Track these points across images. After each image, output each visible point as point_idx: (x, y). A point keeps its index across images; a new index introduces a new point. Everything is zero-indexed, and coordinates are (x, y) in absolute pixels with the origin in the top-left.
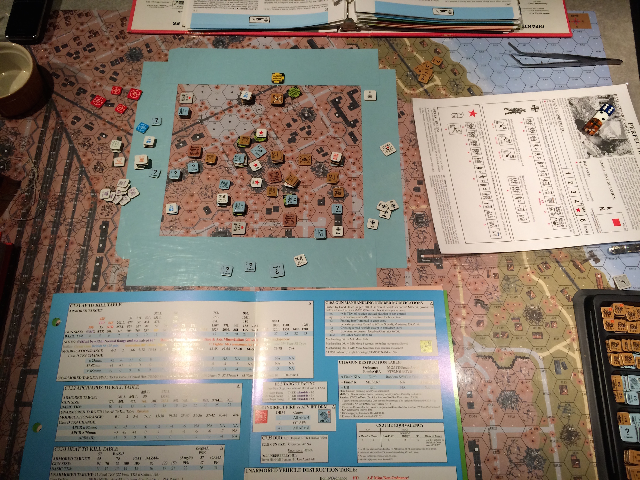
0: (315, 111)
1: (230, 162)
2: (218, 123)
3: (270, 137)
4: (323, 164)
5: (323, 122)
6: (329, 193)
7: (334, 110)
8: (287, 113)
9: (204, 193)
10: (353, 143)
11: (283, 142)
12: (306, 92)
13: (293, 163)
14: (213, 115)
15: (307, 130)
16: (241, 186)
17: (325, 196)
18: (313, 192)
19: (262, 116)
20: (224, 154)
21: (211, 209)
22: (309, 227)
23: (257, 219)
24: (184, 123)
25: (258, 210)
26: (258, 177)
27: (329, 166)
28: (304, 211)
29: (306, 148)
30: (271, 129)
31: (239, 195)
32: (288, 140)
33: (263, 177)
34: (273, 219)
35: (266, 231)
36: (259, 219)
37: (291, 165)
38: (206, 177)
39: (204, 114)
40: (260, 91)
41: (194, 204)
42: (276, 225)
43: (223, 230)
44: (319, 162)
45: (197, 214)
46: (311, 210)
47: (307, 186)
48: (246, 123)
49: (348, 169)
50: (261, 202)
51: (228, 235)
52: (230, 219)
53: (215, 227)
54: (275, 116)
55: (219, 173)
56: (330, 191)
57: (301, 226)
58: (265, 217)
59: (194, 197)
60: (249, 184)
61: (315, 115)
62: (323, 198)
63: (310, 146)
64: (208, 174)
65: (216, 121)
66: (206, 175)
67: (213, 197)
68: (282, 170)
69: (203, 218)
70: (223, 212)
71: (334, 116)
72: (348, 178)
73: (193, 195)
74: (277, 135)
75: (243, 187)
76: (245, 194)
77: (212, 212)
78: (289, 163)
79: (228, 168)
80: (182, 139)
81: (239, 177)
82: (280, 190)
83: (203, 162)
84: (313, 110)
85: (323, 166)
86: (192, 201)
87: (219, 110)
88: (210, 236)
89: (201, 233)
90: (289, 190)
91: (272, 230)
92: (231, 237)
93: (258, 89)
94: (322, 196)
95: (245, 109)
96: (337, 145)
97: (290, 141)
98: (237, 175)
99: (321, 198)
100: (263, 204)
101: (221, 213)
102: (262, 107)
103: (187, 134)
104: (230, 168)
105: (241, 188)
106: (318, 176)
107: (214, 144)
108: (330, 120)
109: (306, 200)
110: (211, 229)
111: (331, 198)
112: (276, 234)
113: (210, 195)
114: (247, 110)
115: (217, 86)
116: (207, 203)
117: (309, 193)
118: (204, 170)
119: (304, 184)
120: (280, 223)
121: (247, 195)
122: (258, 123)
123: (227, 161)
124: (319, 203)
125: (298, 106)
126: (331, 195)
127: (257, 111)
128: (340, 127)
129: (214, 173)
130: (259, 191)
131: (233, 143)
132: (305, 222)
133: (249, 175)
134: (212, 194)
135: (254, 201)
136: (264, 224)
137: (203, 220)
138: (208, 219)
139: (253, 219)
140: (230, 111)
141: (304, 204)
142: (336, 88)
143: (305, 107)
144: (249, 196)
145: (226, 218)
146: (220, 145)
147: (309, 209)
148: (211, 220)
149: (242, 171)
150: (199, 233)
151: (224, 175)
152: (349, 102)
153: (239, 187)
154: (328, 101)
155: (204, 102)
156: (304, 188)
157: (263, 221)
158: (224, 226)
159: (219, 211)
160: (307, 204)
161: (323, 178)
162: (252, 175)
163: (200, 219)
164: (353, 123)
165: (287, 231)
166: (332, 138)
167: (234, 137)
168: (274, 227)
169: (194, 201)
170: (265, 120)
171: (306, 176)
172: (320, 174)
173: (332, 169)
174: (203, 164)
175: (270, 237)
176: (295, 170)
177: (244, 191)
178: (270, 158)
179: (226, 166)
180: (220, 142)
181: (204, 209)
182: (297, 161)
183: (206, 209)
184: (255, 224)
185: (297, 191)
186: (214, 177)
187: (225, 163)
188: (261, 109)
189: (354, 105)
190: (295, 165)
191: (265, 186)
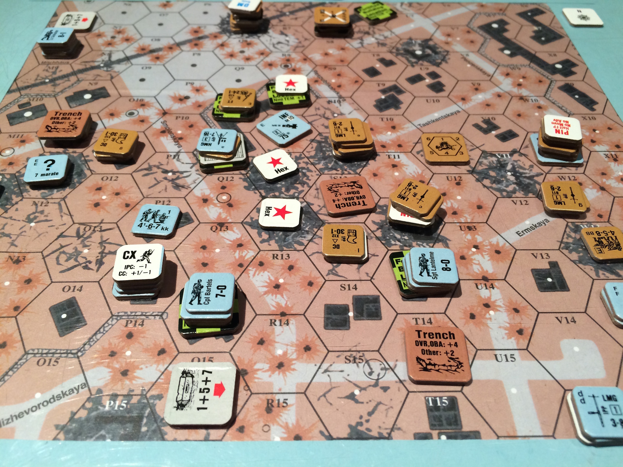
0: (442, 45)
1: (184, 157)
2: (158, 68)
3: (317, 97)
4: (509, 160)
5: (473, 65)
7: (494, 45)
8: (362, 50)
9: (69, 250)
10: (584, 110)
11: (359, 108)
12: (406, 12)
13: (403, 159)
14: (144, 51)
15: (428, 81)
16: (221, 225)
17: (555, 256)
18: (502, 242)
19: (289, 55)
20: (167, 136)
21: (83, 313)
22: (531, 383)
23: (285, 349)
24: (53, 67)
25: (292, 312)
26: (286, 195)
27: (532, 164)
28: (488, 314)
29: (437, 120)
30: (320, 80)
31: (210, 255)
32: (375, 103)
33: (301, 195)
34: (358, 349)
35: (331, 404)
36: (295, 348)
37: (399, 162)
38: (90, 201)
39: (118, 51)
40: (281, 12)
41: (17, 290)
42: (374, 376)
43: (126, 404)
44: (495, 156)
45: (18, 331)
46: (516, 311)
47: (474, 225)
48: (243, 69)
49: (603, 174)
50: (301, 281)
51: (148, 431)
52: (166, 349)
53: (87, 389)
54: (326, 54)
55: (140, 187)
56: (570, 239)
57: (492, 377)
58: (322, 341)
59: (24, 267)
60: (252, 218)
61: (445, 53)
62: (550, 263)
63: (448, 115)
64: (99, 189)
65: (153, 63)
66: (93, 193)
67: (104, 263)
68: (370, 179)
69: (38, 349)
70: (137, 324)
71: (500, 53)
72: (614, 197)
73: (22, 260)
74: (338, 93)
75: (227, 229)
76: (235, 252)
77: (86, 324)
78: (389, 158)
79: (178, 174)
80: (37, 100)
81: (215, 198)
82: (374, 239)
83: (88, 156)
84: (436, 44)
85: (512, 164)
86: (10, 281)
87: (164, 42)
88: (55, 439)
89: (17, 419)
90: (406, 238)
91: (362, 403)
92: (157, 440)
93: (275, 8)
94: (545, 256)
95: (239, 41)
96: (537, 114)
97: (381, 106)
98: (207, 192)
99: (544, 265)
100: (309, 287)
101: (126, 326)
102: (287, 38)
103: (54, 91)
104: (182, 173)
105: (222, 234)
106: (505, 194)
107: (136, 113)
108: (492, 61)
109: (485, 270)
110: (69, 399)
111: (585, 264)
112: (384, 423)
113: (94, 260)
114: (245, 44)
115: (165, 3)
116: (72, 285)
117: (487, 246)
118: (86, 177)
119: (461, 219)
120: (393, 367)
121: (241, 257)
122: (279, 67)
123: (175, 154)
124: (543, 283)
125: (390, 36)
126: (581, 254)
127: (276, 46)
128: (527, 75)
129: (121, 188)
130: (290, 241)
131: (201, 110)
132: (507, 360)
133: (252, 192)
134: (100, 255)
135: (272, 278)
136: (321, 370)
137: (37, 359)
138: (62, 352)
139: (269, 351)
140: (196, 45)
141: (480, 287)
142: (482, 6)
143: (411, 39)
144: (253, 260)
145: (146, 350)
146: (158, 114)
147: (508, 304)
148: (74, 357)
149: (225, 179)
150: (5, 422)
151: (159, 192)
152: (530, 29)
153: (214, 229)
154: (472, 27)
155: (124, 30)
156: (461, 229)
157: (313, 357)
158: (132, 383)
159: (117, 314)
160: (493, 288)
161: (526, 199)
162: (261, 189)
163: (26, 353)
164: (563, 67)
165: (433, 403)
166: (512, 97)
167: (202, 95)
168: (370, 386)
169: (18, 282)
170: (299, 61)
171: (459, 195)
172: (507, 186)
173: (546, 174)
174: (86, 161)
175: (357, 439)
176: (414, 176)
177: (231, 241)
178: (323, 144)
179: (168, 168)
180: (156, 108)
181: (56, 310)
182: (418, 153)
183: (65, 309)
184: (277, 372)
185: (440, 241)
186: (120, 198)
187: (168, 158)
188: (286, 42)
189: (545, 35)
190: (413, 162)
191: (314, 225)
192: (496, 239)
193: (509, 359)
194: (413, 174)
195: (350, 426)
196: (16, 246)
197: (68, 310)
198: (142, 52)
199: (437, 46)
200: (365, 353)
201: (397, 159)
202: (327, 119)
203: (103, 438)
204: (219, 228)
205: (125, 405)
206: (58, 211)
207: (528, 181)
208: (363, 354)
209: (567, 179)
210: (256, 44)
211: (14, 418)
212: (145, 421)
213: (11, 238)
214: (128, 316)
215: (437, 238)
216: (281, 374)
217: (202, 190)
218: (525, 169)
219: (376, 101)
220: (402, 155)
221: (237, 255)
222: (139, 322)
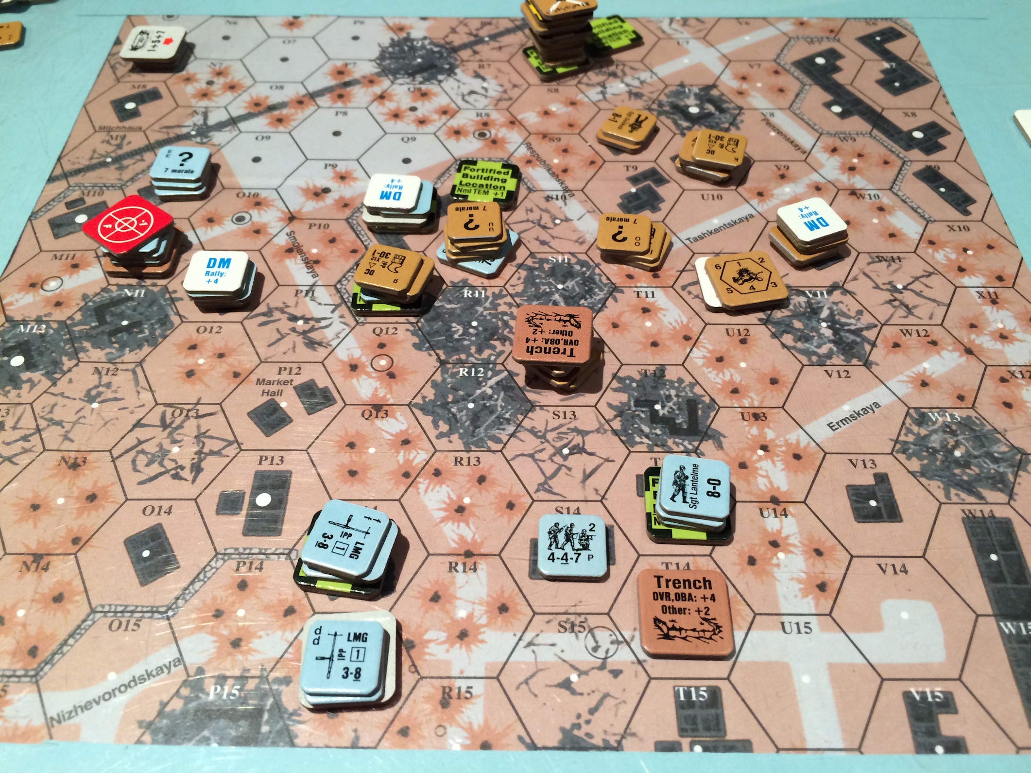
0: (732, 97)
1: (322, 294)
2: (280, 138)
3: (530, 190)
4: (827, 302)
5: (779, 132)
6: (901, 448)
7: (817, 95)
8: (603, 105)
9: (151, 448)
10: (952, 214)
11: (595, 210)
12: (677, 35)
13: (660, 298)
14: (259, 108)
16: (378, 409)
17: (885, 465)
18: (804, 440)
19: (488, 115)
20: (295, 258)
21: (174, 549)
22: (831, 667)
23: (470, 610)
24: (117, 136)
25: (483, 551)
26: (476, 359)
27: (861, 308)
28: (775, 558)
29: (717, 231)
30: (534, 159)
31: (360, 458)
32: (620, 201)
33: (500, 360)
34: (578, 611)
35: (536, 696)
36: (484, 608)
37: (653, 304)
38: (180, 367)
39: (218, 107)
40: (476, 36)
41: (75, 511)
42: (601, 654)
43: (240, 690)
44: (804, 294)
45: (79, 577)
46: (819, 553)
47: (764, 410)
48: (414, 139)
49: (972, 326)
50: (496, 501)
51: (270, 732)
52: (296, 607)
53: (181, 667)
54: (546, 113)
55: (255, 343)
56: (910, 435)
57: (774, 658)
58: (525, 597)
59: (84, 475)
60: (424, 398)
61: (737, 112)
62: (876, 476)
63: (735, 222)
64: (193, 347)
65: (273, 129)
66: (184, 354)
67: (202, 470)
68: (607, 332)
69: (110, 605)
70: (254, 567)
71: (825, 110)
72: (986, 366)
73: (82, 464)
74: (562, 183)
75: (387, 415)
76: (398, 453)
77: (178, 568)
78: (638, 296)
79: (312, 323)
80: (94, 195)
81: (368, 363)
82: (609, 433)
83: (175, 292)
84: (723, 94)
85: (829, 308)
86: (65, 497)
87: (291, 92)
88: (139, 742)
89: (82, 711)
90: (658, 432)
91: (582, 694)
92: (283, 746)
93: (466, 30)
94: (869, 464)
95: (409, 89)
96: (875, 221)
97: (631, 205)
98: (357, 353)
99: (866, 479)
100: (508, 510)
101: (238, 570)
102: (485, 85)
103: (120, 179)
104: (318, 320)
105: (378, 423)
106: (814, 359)
107: (247, 217)
108: (811, 126)
109: (776, 486)
110: (157, 682)
111: (929, 479)
112: (612, 725)
113: (187, 463)
114: (418, 94)
115: (291, 19)
116: (156, 504)
117: (781, 446)
118: (173, 328)
119: (744, 401)
120: (629, 640)
121: (407, 461)
122: (471, 135)
123: (307, 288)
124: (863, 508)
125: (649, 80)
126: (925, 462)
127: (467, 98)
128: (864, 152)
129: (226, 345)
130: (483, 435)
131: (348, 212)
132: (799, 632)
133: (426, 353)
134: (196, 456)
135: (454, 497)
136: (523, 644)
137: (109, 620)
138: (145, 609)
139: (447, 612)
140: (341, 96)
141: (766, 513)
142: (802, 24)
143: (682, 85)
144: (425, 466)
145: (267, 608)
146: (281, 220)
147: (806, 542)
148: (163, 618)
149: (384, 332)
150: (66, 716)
151: (284, 353)
152: (878, 66)
153: (367, 415)
154: (782, 63)
155: (227, 68)
156: (743, 418)
157: (511, 622)
158: (247, 659)
159: (223, 551)
160: (786, 516)
161: (847, 368)
162: (439, 349)
163: (93, 611)
164: (925, 135)
165: (685, 696)
166: (839, 190)
167: (350, 186)
168: (593, 668)
169: (77, 498)
170: (502, 126)
171: (744, 360)
172: (819, 346)
173: (883, 325)
174: (173, 300)
175: (572, 749)
176: (675, 328)
177: (392, 435)
178: (537, 273)
179: (297, 313)
180: (279, 210)
181: (133, 544)
182: (684, 288)
183: (147, 543)
184: (458, 645)
185: (710, 437)
186: (225, 362)
187: (296, 295)
188: (483, 92)
189: (901, 78)
190: (675, 304)
191: (519, 409)
192: (796, 436)
193: (803, 630)
194: (674, 324)
195: (563, 730)
196: (72, 441)
197: (152, 544)
198: (256, 110)
199: (724, 98)
200: (588, 616)
201: (650, 299)
202: (544, 227)
203: (206, 741)
204: (374, 413)
205: (237, 693)
206: (132, 383)
207: (852, 337)
208: (586, 619)
209: (915, 334)
210: (435, 95)
211: (79, 710)
212: (266, 716)
213: (63, 427)
214: (240, 554)
215: (706, 433)
216: (464, 648)
217: (348, 349)
218: (849, 317)
219: (621, 197)
220: (659, 293)
221: (401, 458)
222: (256, 564)
